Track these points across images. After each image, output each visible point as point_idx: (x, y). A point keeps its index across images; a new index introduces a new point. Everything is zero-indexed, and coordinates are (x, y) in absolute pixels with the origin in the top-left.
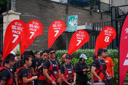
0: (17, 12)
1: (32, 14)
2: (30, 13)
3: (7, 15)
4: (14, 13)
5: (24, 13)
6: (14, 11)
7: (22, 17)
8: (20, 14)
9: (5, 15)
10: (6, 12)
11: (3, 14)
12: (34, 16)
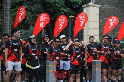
0: (96, 4)
1: (112, 5)
2: (110, 5)
3: (87, 7)
4: (94, 5)
5: (104, 5)
6: (94, 3)
7: (102, 9)
8: (100, 6)
9: (85, 7)
10: (86, 4)
11: (83, 6)
12: (114, 8)
